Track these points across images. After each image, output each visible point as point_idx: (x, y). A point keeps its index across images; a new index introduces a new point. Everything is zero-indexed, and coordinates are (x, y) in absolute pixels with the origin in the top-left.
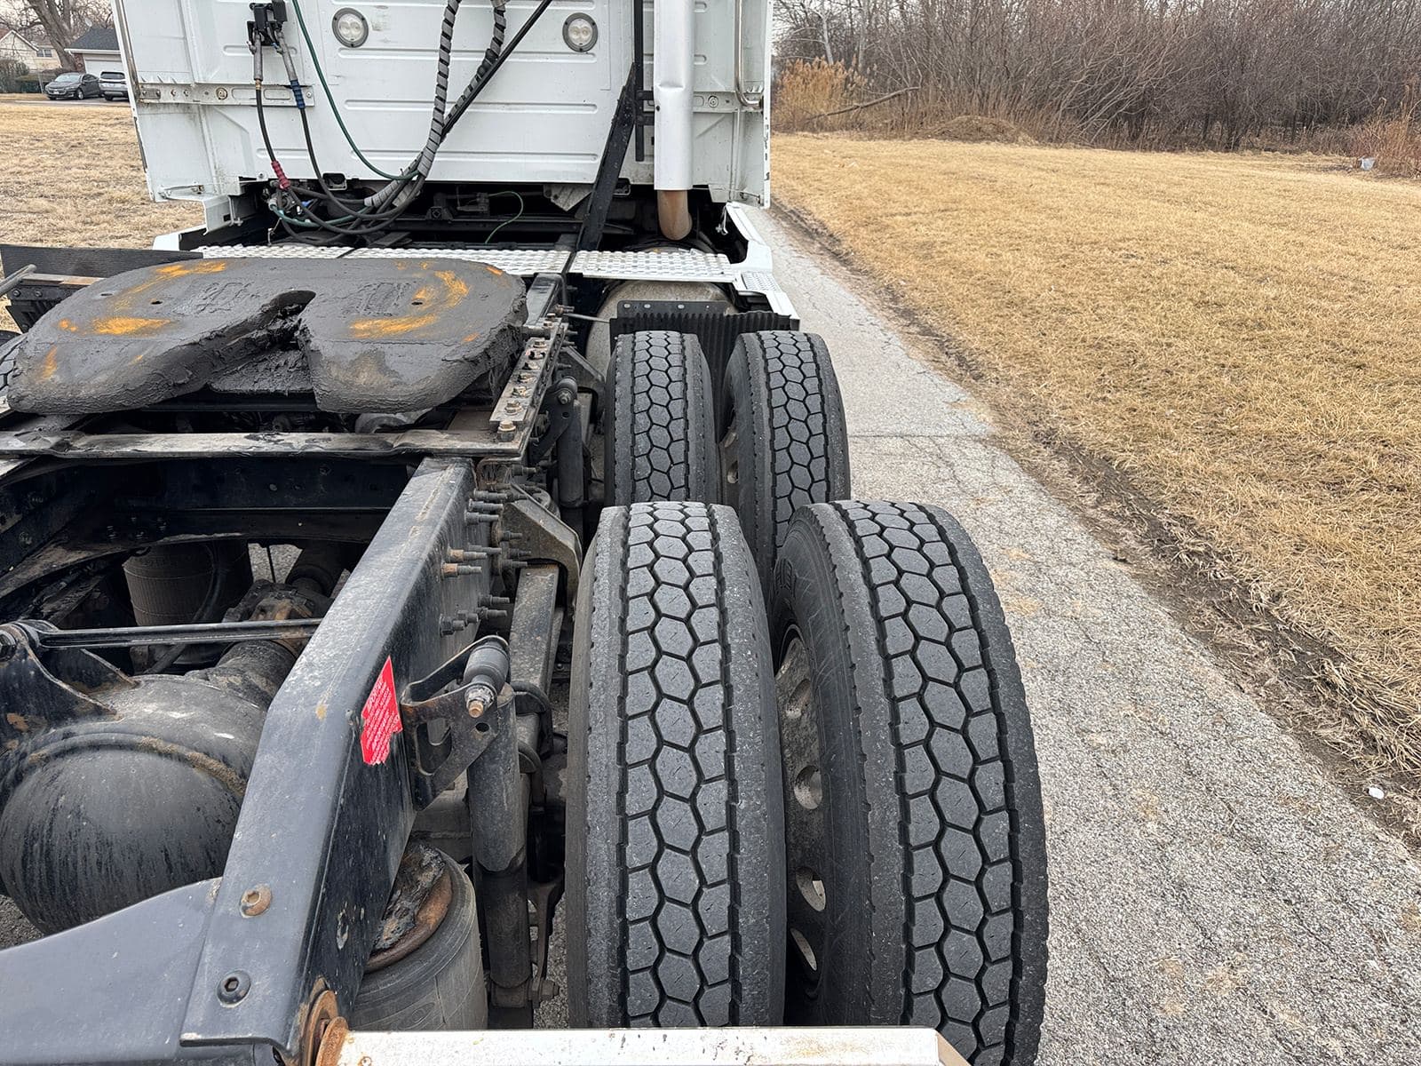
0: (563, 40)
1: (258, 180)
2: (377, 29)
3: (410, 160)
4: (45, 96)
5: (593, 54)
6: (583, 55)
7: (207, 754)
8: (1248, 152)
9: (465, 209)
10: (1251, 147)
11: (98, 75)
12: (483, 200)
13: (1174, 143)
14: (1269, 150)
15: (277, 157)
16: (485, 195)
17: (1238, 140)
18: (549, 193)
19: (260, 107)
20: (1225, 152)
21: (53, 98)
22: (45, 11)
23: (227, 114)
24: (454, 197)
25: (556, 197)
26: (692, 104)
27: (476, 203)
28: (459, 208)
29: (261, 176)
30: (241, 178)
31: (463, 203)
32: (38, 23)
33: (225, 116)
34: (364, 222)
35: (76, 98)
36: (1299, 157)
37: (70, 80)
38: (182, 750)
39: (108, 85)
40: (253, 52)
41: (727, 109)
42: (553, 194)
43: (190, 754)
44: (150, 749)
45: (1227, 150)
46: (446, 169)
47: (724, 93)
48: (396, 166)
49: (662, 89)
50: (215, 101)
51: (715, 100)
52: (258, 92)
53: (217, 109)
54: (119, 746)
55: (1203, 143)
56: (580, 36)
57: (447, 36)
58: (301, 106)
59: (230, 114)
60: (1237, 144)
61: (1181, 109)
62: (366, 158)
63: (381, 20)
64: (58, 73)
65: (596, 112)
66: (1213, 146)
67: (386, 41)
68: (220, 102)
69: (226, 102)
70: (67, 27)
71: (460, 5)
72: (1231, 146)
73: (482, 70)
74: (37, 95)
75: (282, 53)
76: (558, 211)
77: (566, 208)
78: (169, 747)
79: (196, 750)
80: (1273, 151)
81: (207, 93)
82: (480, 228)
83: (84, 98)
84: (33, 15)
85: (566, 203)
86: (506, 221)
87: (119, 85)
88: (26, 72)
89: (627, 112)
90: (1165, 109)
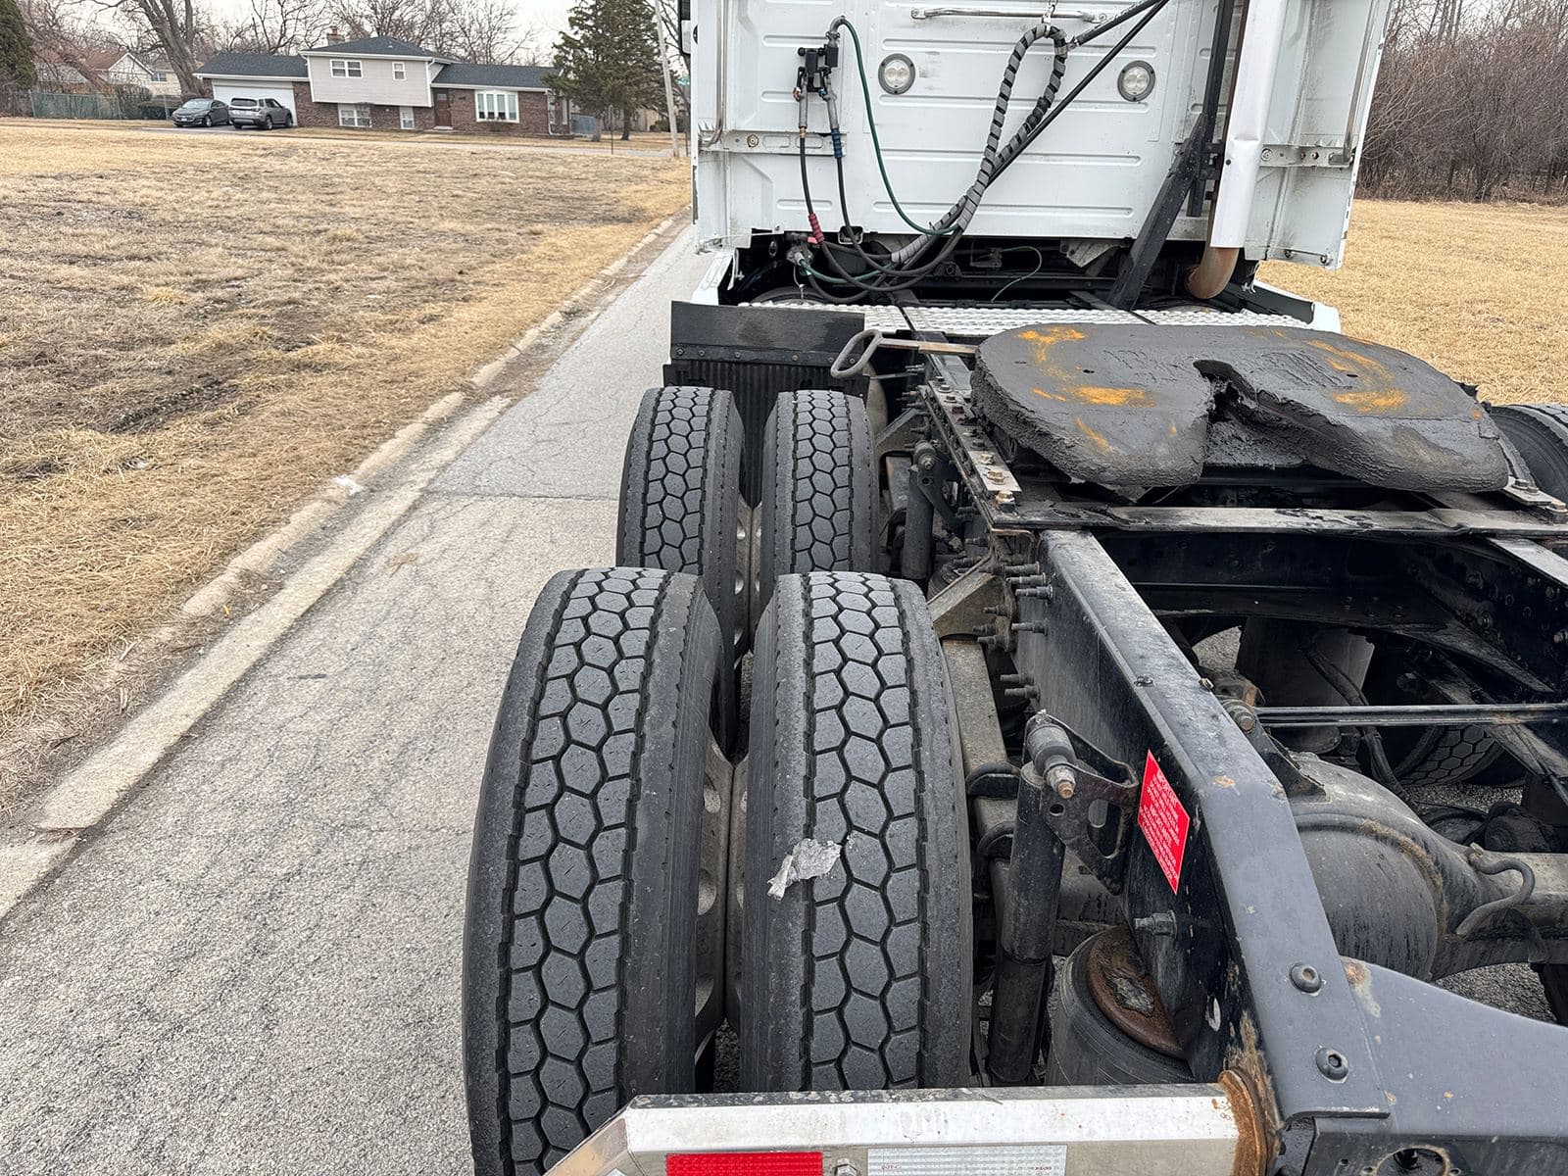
0: (1116, 89)
1: (774, 233)
2: (924, 75)
3: (943, 212)
4: (172, 123)
5: (1146, 104)
6: (1135, 105)
7: (1413, 839)
8: (1501, 203)
9: (978, 265)
10: (1504, 197)
11: (228, 103)
12: (996, 254)
13: (1418, 192)
14: (1525, 201)
15: (814, 209)
16: (1000, 250)
17: (1489, 189)
18: (1066, 248)
19: (803, 156)
20: (1477, 202)
21: (180, 125)
22: (168, 34)
23: (755, 164)
24: (968, 251)
25: (1072, 253)
26: (1263, 158)
27: (987, 259)
28: (972, 264)
29: (778, 229)
30: (754, 231)
31: (977, 258)
32: (160, 46)
33: (752, 166)
34: (888, 279)
35: (204, 126)
36: (1560, 209)
37: (197, 107)
38: (1396, 834)
39: (238, 112)
40: (799, 99)
41: (1280, 162)
42: (1070, 249)
43: (1403, 838)
44: (1370, 832)
45: (1477, 200)
46: (984, 224)
47: (1279, 146)
48: (928, 218)
49: (1236, 142)
50: (745, 149)
51: (1269, 154)
52: (802, 141)
53: (746, 157)
54: (1342, 828)
55: (1447, 192)
56: (1136, 83)
57: (1008, 83)
58: (838, 155)
59: (757, 163)
60: (1488, 194)
61: (1428, 156)
62: (905, 211)
63: (930, 66)
64: (185, 99)
65: (1139, 164)
66: (1462, 196)
67: (930, 88)
68: (749, 150)
69: (756, 150)
70: (189, 50)
71: (1027, 52)
72: (1480, 196)
73: (1033, 119)
74: (162, 122)
75: (827, 100)
76: (1072, 267)
77: (1081, 264)
78: (1385, 831)
79: (1406, 835)
80: (1530, 202)
81: (737, 141)
82: (988, 285)
83: (213, 126)
84: (155, 38)
85: (1082, 259)
86: (1018, 278)
87: (250, 113)
88: (149, 98)
89: (1189, 165)
90: (1408, 155)
